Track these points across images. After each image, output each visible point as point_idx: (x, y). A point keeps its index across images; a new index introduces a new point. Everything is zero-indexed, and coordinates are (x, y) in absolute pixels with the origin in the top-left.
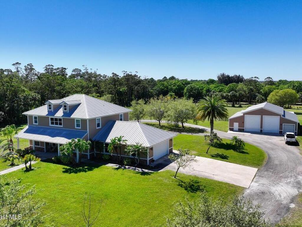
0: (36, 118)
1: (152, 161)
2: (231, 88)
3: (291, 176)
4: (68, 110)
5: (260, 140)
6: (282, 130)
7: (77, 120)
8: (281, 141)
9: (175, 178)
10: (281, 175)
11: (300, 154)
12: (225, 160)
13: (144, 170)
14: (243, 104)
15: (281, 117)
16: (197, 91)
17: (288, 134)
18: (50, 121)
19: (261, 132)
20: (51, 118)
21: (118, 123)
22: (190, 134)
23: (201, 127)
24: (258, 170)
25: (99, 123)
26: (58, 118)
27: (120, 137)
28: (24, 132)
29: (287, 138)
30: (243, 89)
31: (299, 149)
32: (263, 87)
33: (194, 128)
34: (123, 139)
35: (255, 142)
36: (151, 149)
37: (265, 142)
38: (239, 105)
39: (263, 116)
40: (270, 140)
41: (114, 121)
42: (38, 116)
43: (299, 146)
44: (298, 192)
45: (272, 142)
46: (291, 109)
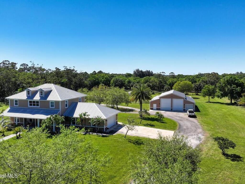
0: (16, 101)
1: (107, 129)
2: (146, 80)
3: (195, 135)
4: (44, 95)
5: (172, 115)
6: (185, 108)
7: (51, 102)
8: (185, 115)
9: (125, 138)
10: (189, 134)
11: (198, 122)
12: (153, 127)
13: (103, 134)
14: (155, 92)
15: (184, 100)
16: (121, 82)
17: (189, 111)
18: (29, 103)
19: (172, 110)
20: (30, 101)
21: (80, 105)
22: (124, 112)
23: (130, 108)
24: (174, 132)
25: (67, 104)
26: (36, 101)
27: (85, 113)
28: (8, 112)
29: (190, 113)
30: (154, 81)
31: (197, 120)
32: (168, 79)
33: (125, 109)
34: (87, 114)
35: (169, 116)
36: (106, 120)
37: (175, 116)
38: (152, 93)
39: (173, 99)
40: (178, 115)
41: (76, 103)
42: (18, 100)
43: (197, 118)
44: (199, 143)
45: (180, 116)
46: (188, 95)
